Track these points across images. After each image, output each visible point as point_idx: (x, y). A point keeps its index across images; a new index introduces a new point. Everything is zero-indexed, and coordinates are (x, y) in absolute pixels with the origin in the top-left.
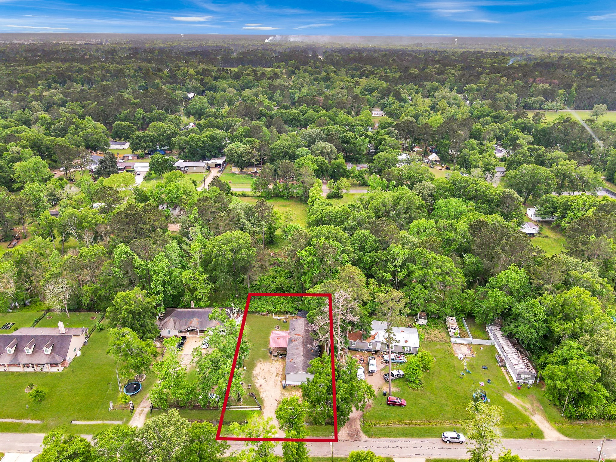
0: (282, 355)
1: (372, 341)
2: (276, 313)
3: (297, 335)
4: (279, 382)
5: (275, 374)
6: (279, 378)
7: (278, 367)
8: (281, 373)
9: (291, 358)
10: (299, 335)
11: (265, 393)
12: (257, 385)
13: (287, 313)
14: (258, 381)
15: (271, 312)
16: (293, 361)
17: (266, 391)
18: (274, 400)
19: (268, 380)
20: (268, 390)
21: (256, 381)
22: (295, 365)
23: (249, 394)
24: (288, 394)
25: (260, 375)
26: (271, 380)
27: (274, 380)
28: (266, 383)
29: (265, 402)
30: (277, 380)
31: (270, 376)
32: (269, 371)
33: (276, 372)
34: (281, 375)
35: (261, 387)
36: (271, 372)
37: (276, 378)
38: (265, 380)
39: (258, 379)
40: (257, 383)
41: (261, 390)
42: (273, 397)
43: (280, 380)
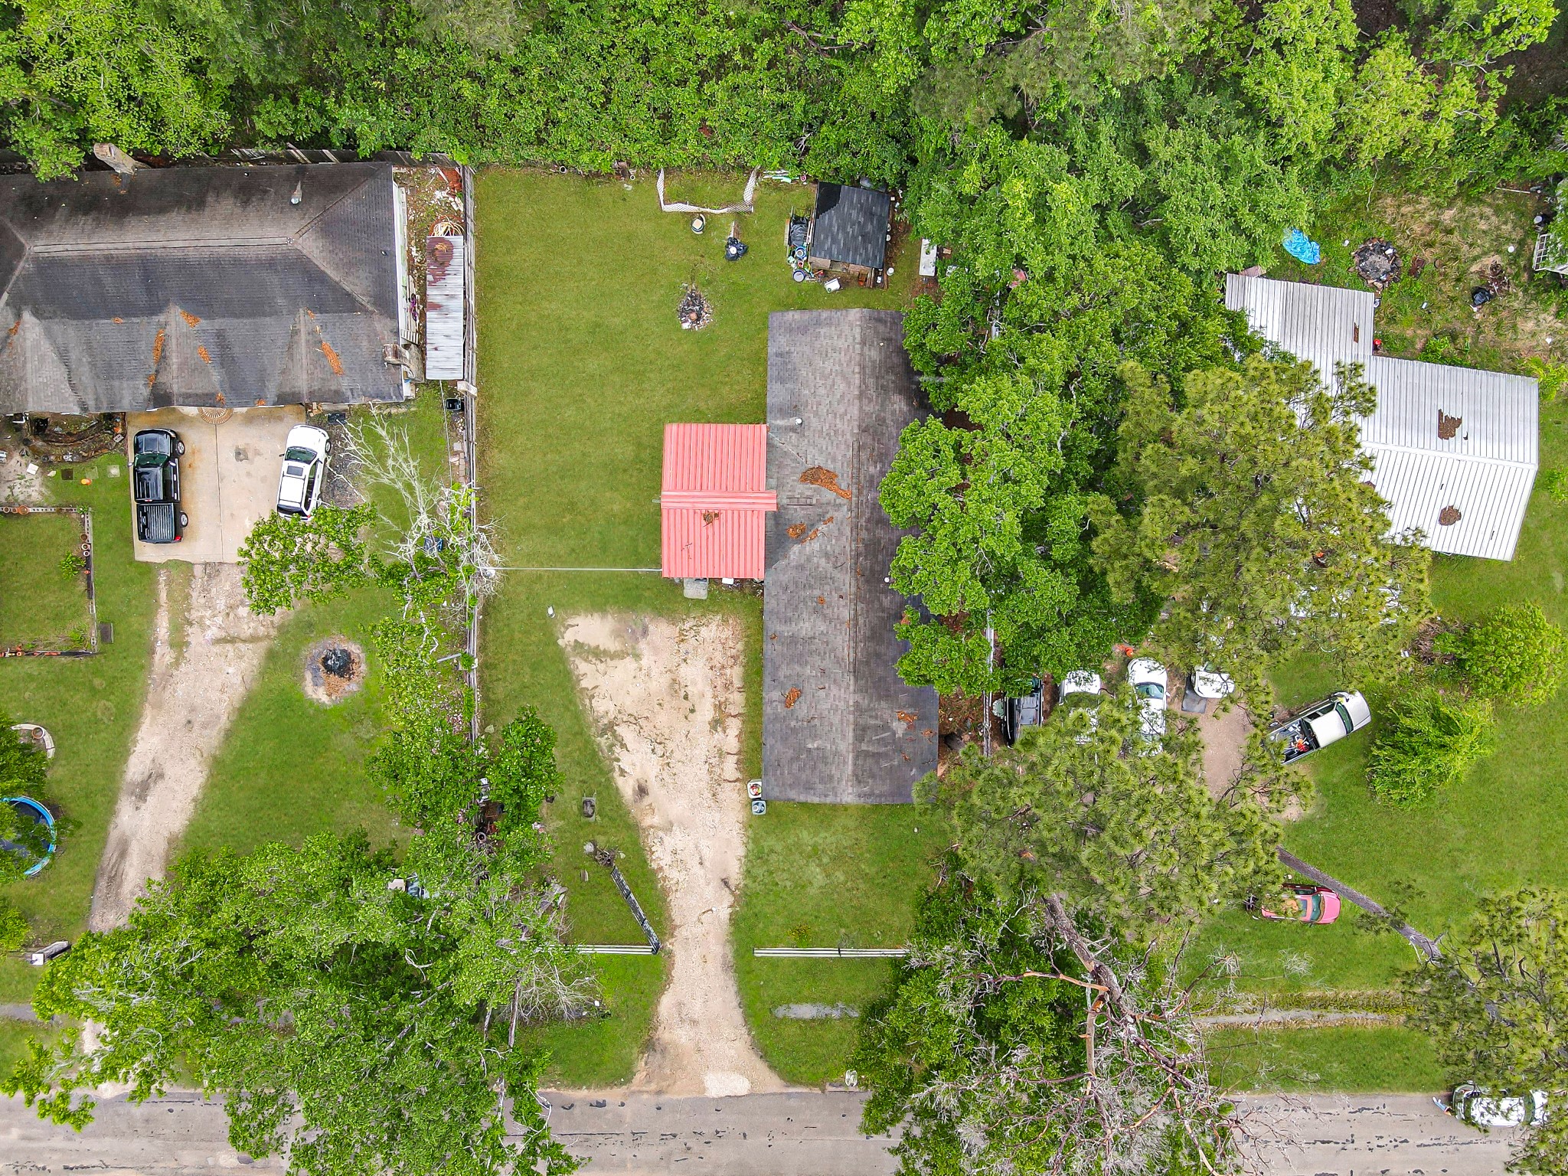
3: (816, 475)
4: (731, 768)
5: (706, 712)
6: (732, 737)
7: (718, 657)
8: (737, 701)
9: (787, 675)
10: (831, 480)
11: (669, 841)
12: (626, 787)
14: (626, 761)
16: (802, 709)
17: (668, 828)
18: (717, 883)
19: (677, 755)
20: (681, 824)
21: (618, 760)
22: (814, 741)
23: (589, 848)
24: (779, 848)
25: (632, 719)
26: (688, 752)
27: (704, 752)
28: (665, 775)
29: (672, 897)
30: (721, 754)
31: (684, 722)
32: (677, 687)
33: (709, 694)
34: (739, 714)
35: (647, 800)
36: (686, 697)
37: (716, 736)
38: (659, 749)
39: (623, 746)
40: (623, 772)
41: (647, 821)
42: (707, 864)
43: (735, 751)
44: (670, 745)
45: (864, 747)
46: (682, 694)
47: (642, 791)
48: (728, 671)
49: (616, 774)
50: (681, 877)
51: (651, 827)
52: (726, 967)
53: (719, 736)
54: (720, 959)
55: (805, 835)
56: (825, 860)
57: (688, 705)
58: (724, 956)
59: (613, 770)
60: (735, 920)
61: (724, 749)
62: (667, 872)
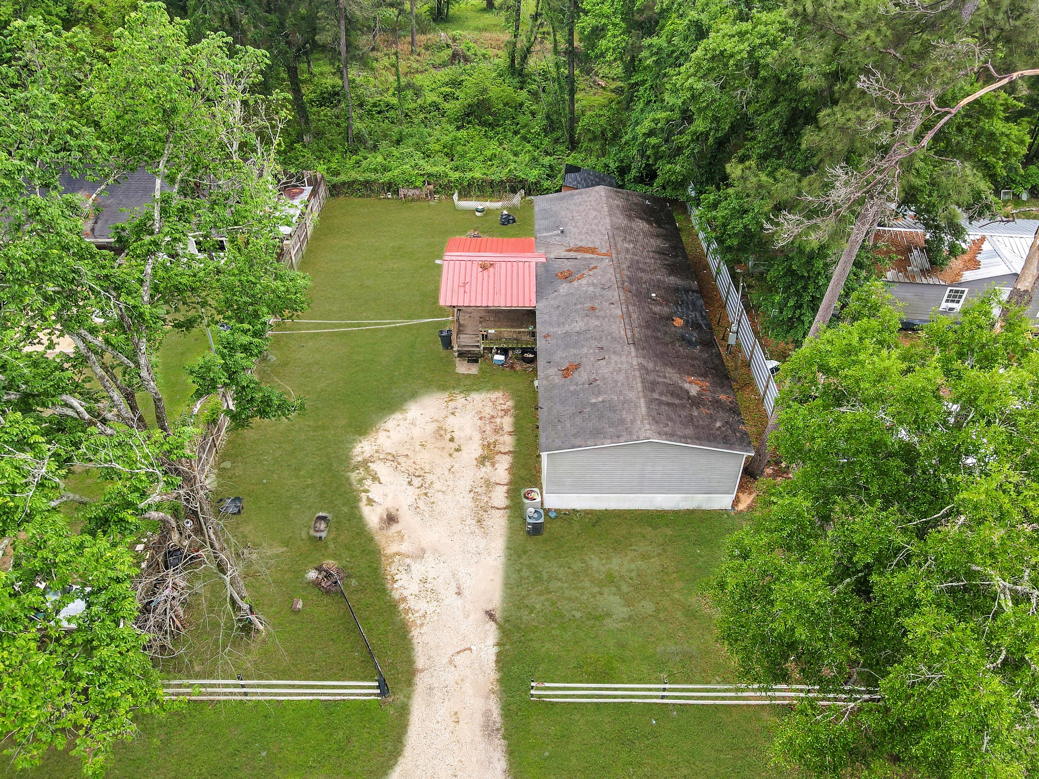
0: (504, 351)
1: (969, 276)
2: (465, 193)
3: (579, 249)
4: (500, 497)
5: (474, 450)
6: (501, 471)
7: (488, 411)
8: (507, 442)
9: (563, 357)
10: (593, 250)
11: (418, 569)
12: (372, 516)
13: (514, 191)
14: (375, 491)
15: (444, 187)
16: (582, 376)
17: (420, 555)
18: (481, 615)
19: (437, 486)
20: (435, 550)
21: (367, 491)
22: (597, 396)
23: (312, 575)
24: (561, 573)
25: (390, 457)
26: (450, 483)
27: (470, 482)
28: (421, 504)
29: (415, 632)
30: (489, 485)
31: (448, 459)
32: (442, 432)
33: (477, 436)
34: (510, 452)
35: (395, 528)
36: (452, 440)
37: (483, 469)
38: (417, 482)
39: (375, 479)
40: (370, 502)
41: (392, 549)
42: (466, 593)
43: (506, 481)
44: (429, 478)
45: (656, 396)
46: (448, 436)
47: (391, 519)
48: (498, 420)
49: (363, 504)
50: (431, 608)
51: (398, 554)
52: (488, 730)
53: (487, 469)
54: (479, 719)
55: (595, 563)
56: (625, 588)
57: (453, 445)
58: (487, 714)
59: (360, 500)
60: (502, 661)
61: (493, 480)
62: (412, 603)
